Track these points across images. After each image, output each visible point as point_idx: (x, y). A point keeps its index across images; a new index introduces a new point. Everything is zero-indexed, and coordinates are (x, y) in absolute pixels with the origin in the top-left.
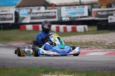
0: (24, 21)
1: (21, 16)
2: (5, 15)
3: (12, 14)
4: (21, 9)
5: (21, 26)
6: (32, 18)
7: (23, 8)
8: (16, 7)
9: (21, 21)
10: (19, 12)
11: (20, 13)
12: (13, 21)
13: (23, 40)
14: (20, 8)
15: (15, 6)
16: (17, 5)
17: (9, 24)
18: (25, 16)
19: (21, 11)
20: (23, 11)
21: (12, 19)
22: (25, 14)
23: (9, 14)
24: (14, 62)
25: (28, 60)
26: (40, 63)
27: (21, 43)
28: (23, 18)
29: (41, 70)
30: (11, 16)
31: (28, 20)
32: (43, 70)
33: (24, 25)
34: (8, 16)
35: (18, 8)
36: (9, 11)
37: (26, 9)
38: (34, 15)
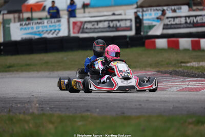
0: (151, 33)
1: (146, 23)
2: (119, 20)
3: (131, 20)
4: (147, 10)
5: (147, 41)
6: (166, 27)
7: (149, 9)
8: (138, 7)
9: (147, 32)
10: (143, 16)
11: (145, 17)
12: (132, 33)
13: (150, 65)
14: (145, 9)
15: (135, 6)
16: (139, 4)
17: (125, 37)
18: (154, 23)
19: (146, 15)
20: (150, 15)
21: (130, 29)
22: (153, 20)
23: (126, 20)
24: (140, 105)
25: (165, 101)
26: (186, 107)
27: (149, 71)
28: (151, 27)
29: (190, 120)
30: (128, 24)
31: (158, 31)
32: (194, 119)
33: (153, 40)
34: (123, 24)
35: (140, 10)
36: (125, 14)
37: (154, 10)
38: (169, 21)
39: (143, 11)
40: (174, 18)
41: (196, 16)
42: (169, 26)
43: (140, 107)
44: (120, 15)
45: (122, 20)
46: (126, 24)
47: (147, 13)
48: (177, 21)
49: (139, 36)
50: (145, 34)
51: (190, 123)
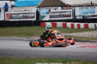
0: (44, 19)
1: (41, 14)
2: (28, 13)
3: (34, 13)
4: (42, 9)
5: (42, 23)
7: (43, 8)
8: (37, 7)
11: (41, 12)
12: (35, 19)
14: (41, 8)
15: (36, 7)
16: (38, 6)
17: (31, 21)
18: (45, 15)
19: (41, 11)
20: (43, 11)
21: (33, 17)
22: (45, 13)
23: (32, 13)
24: (37, 53)
25: (49, 52)
26: (58, 54)
28: (44, 17)
29: (60, 61)
30: (33, 15)
31: (47, 18)
33: (44, 23)
34: (30, 15)
35: (39, 8)
36: (31, 10)
37: (45, 9)
39: (40, 9)
40: (54, 12)
41: (65, 12)
42: (52, 17)
43: (37, 54)
44: (29, 11)
45: (30, 13)
46: (32, 15)
47: (42, 10)
48: (56, 14)
49: (38, 21)
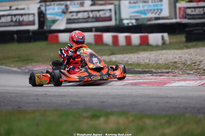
0: (55, 27)
1: (49, 17)
2: (22, 15)
3: (34, 14)
4: (50, 5)
5: (50, 36)
6: (69, 21)
7: (52, 3)
8: (41, 2)
9: (50, 26)
10: (46, 10)
11: (48, 12)
12: (35, 27)
14: (48, 3)
17: (28, 31)
18: (57, 18)
19: (49, 9)
20: (54, 9)
21: (33, 23)
22: (57, 14)
23: (29, 14)
24: (38, 99)
25: (63, 95)
26: (83, 101)
28: (54, 21)
29: (85, 114)
30: (31, 18)
31: (62, 25)
32: (89, 114)
33: (56, 34)
34: (26, 18)
35: (43, 4)
36: (28, 9)
37: (57, 5)
38: (72, 16)
39: (46, 5)
40: (77, 12)
41: (99, 11)
42: (72, 21)
43: (37, 101)
44: (23, 9)
45: (25, 14)
46: (29, 18)
47: (50, 7)
48: (80, 15)
49: (42, 30)
50: (48, 28)
51: (85, 118)
